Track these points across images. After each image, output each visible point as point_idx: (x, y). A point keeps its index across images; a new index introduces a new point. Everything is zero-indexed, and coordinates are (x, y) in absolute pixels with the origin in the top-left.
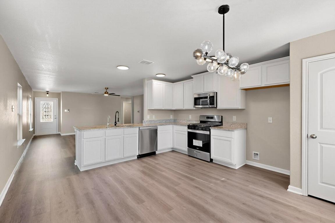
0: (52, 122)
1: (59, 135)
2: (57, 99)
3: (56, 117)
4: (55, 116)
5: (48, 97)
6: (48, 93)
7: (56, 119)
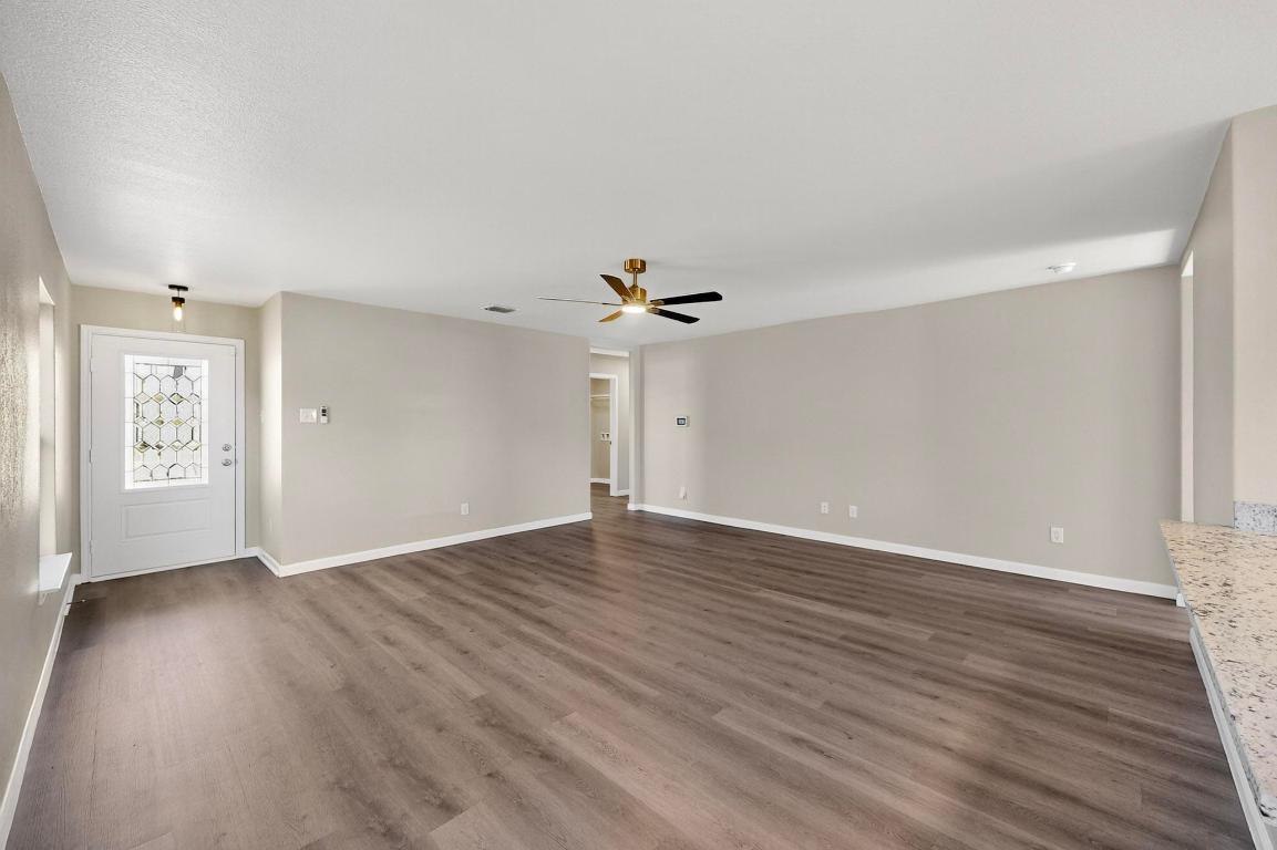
0: (203, 487)
1: (250, 571)
2: (240, 344)
3: (230, 455)
4: (226, 449)
5: (183, 327)
6: (179, 301)
7: (232, 468)
